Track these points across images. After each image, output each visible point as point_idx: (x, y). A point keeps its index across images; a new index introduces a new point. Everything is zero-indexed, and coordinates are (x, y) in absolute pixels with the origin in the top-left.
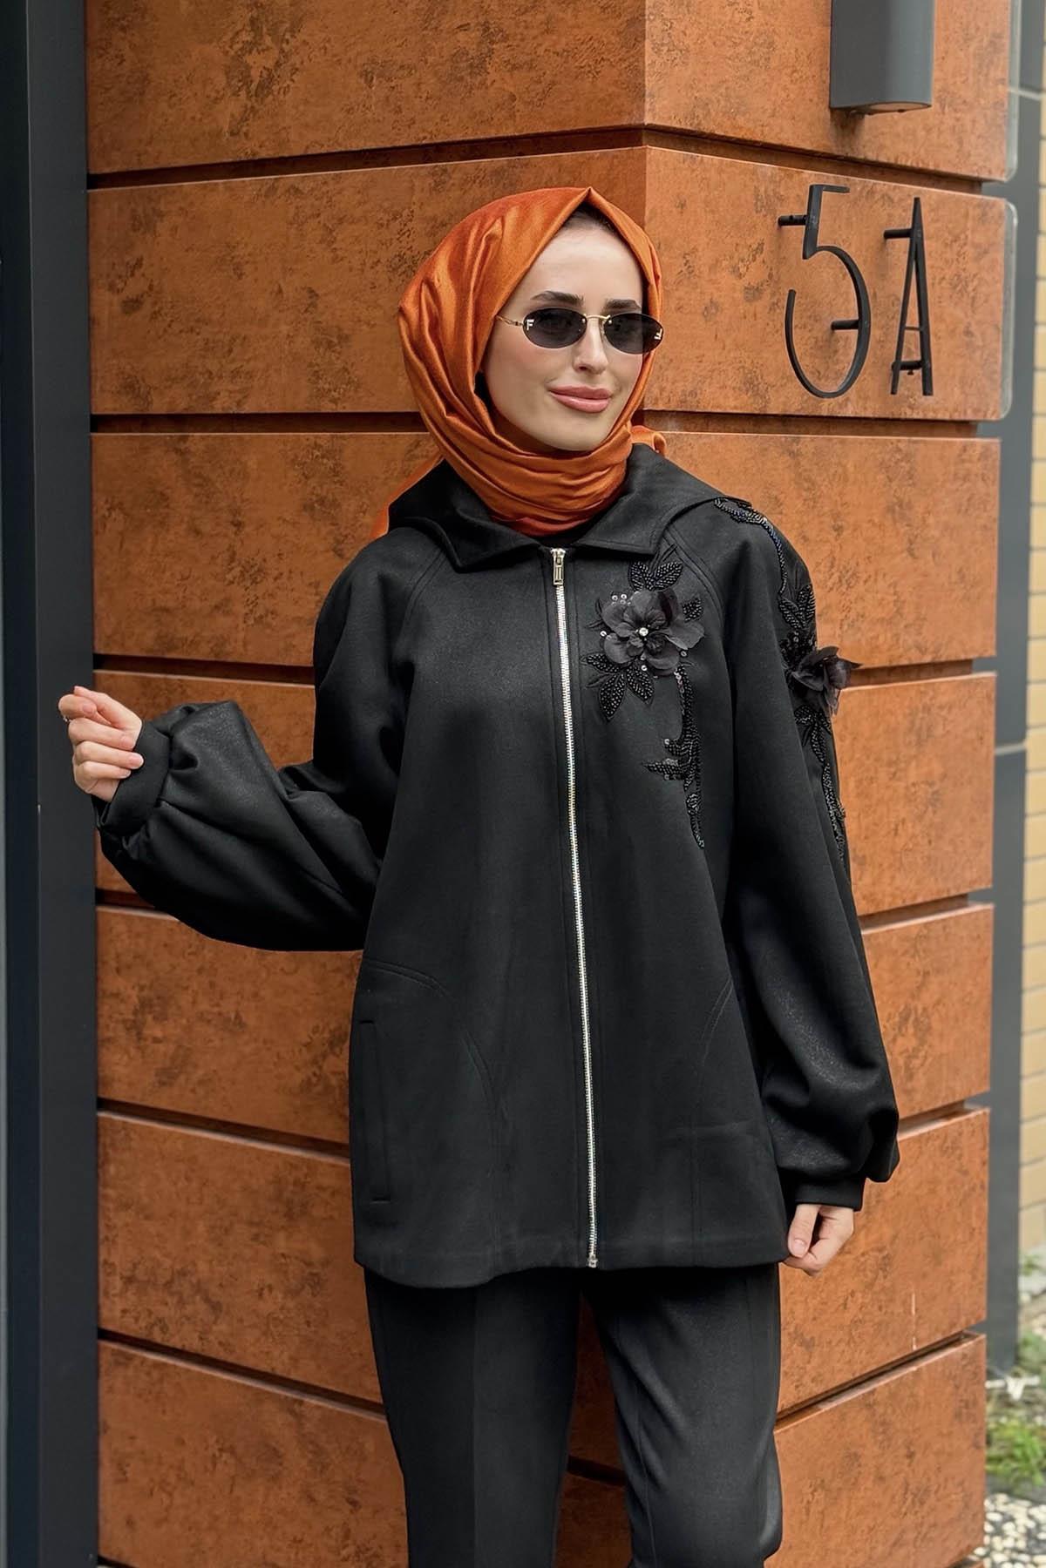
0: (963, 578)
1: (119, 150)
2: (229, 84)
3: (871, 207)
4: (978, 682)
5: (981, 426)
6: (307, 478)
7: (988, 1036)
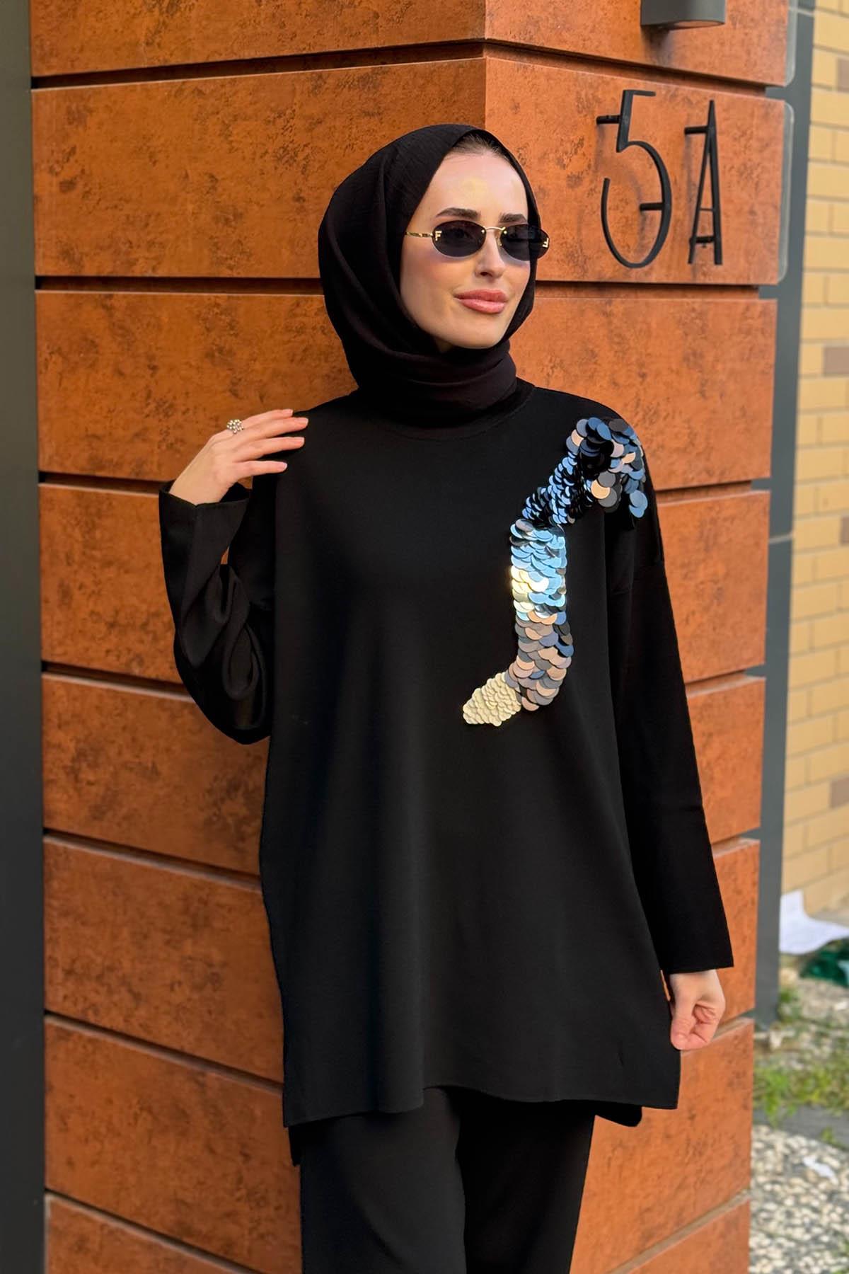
0: (744, 415)
1: (56, 56)
2: (145, 3)
3: (673, 108)
4: (754, 500)
5: (761, 288)
7: (759, 783)
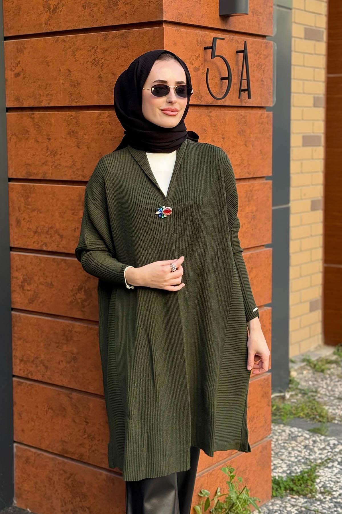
0: (261, 153)
1: (13, 29)
2: (44, 10)
3: (232, 44)
4: (266, 184)
5: (266, 108)
6: (69, 125)
7: (271, 286)
